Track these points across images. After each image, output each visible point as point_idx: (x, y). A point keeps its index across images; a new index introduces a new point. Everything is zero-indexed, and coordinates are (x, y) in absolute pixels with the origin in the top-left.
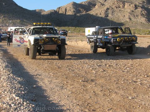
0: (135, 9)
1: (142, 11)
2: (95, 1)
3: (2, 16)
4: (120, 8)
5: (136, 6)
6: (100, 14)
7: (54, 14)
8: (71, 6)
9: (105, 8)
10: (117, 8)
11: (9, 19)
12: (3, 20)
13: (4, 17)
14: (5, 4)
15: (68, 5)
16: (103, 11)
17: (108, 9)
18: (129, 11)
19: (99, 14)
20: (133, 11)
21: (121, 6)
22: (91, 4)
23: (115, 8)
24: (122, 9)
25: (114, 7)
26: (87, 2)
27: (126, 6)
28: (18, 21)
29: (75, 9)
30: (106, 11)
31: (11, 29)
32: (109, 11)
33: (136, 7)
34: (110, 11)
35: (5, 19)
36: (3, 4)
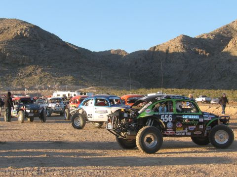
2: (230, 32)
3: (40, 70)
7: (144, 61)
8: (178, 44)
11: (52, 75)
12: (41, 78)
13: (43, 71)
14: (45, 46)
15: (172, 43)
26: (212, 34)
28: (70, 78)
29: (186, 49)
31: (58, 95)
35: (44, 76)
36: (42, 45)
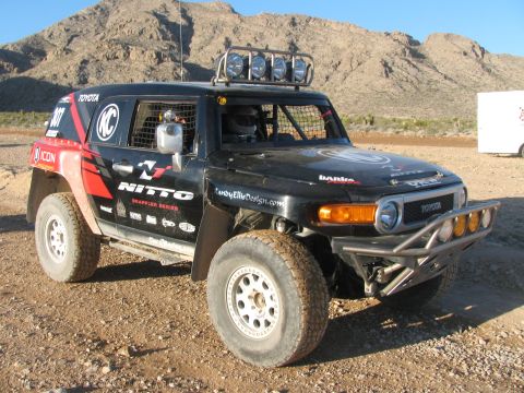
0: (158, 63)
1: (175, 69)
4: (116, 61)
5: (158, 54)
6: (66, 76)
9: (78, 60)
10: (108, 59)
16: (71, 68)
17: (85, 62)
18: (142, 67)
19: (62, 74)
20: (152, 69)
21: (121, 54)
22: (32, 50)
23: (105, 59)
24: (124, 64)
25: (100, 56)
27: (133, 56)
30: (81, 69)
32: (89, 67)
33: (160, 58)
34: (91, 68)
